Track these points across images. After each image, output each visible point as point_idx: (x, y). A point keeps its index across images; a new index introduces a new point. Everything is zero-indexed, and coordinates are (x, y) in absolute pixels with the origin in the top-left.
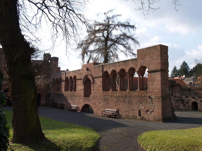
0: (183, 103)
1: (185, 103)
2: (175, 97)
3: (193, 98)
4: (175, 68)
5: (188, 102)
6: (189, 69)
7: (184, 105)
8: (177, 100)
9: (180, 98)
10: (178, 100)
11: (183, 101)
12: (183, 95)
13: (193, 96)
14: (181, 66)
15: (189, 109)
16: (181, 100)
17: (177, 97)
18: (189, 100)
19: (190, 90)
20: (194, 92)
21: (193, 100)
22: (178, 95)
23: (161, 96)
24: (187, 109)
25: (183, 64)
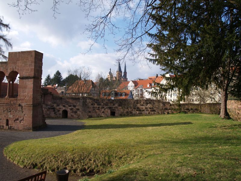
0: (54, 111)
1: (56, 111)
2: (47, 105)
3: (64, 106)
4: (49, 76)
5: (59, 110)
6: (62, 79)
7: (55, 113)
8: (48, 108)
9: (52, 106)
10: (50, 108)
11: (54, 109)
12: (55, 103)
13: (64, 104)
14: (55, 75)
15: (60, 117)
16: (52, 108)
17: (48, 105)
18: (60, 108)
19: (61, 98)
20: (65, 101)
21: (64, 108)
22: (49, 103)
23: (32, 104)
24: (57, 117)
25: (56, 73)
